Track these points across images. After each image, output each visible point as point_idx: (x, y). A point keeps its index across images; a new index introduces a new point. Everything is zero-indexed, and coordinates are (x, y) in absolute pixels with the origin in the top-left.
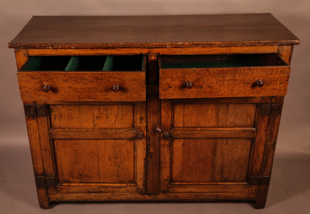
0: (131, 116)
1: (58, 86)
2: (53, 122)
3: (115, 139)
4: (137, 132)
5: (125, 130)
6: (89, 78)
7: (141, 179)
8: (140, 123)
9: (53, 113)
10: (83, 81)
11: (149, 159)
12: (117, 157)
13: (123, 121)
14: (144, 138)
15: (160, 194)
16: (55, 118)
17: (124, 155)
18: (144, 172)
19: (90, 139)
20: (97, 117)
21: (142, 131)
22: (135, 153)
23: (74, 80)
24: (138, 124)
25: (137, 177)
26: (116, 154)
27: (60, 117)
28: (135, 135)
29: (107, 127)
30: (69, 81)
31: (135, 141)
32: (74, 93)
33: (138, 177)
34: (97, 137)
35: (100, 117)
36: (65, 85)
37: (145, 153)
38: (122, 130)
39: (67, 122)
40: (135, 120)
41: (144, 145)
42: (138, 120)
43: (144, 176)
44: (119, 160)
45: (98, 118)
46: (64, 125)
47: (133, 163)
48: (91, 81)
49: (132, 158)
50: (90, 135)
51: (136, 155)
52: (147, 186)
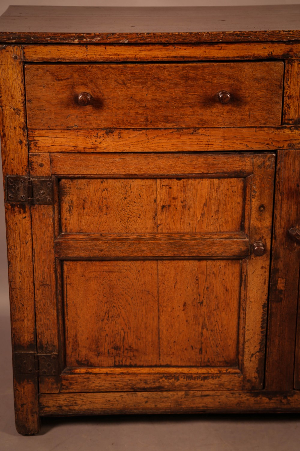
0: (239, 203)
1: (105, 96)
2: (66, 219)
3: (200, 259)
4: (249, 241)
5: (224, 236)
6: (169, 77)
7: (252, 355)
8: (257, 219)
9: (67, 198)
10: (157, 83)
11: (274, 305)
12: (202, 303)
13: (220, 216)
14: (265, 255)
15: (295, 393)
16: (70, 210)
17: (216, 297)
18: (260, 337)
19: (145, 259)
20: (163, 207)
21: (260, 239)
22: (243, 292)
23: (139, 81)
24: (254, 221)
25: (243, 351)
26: (199, 295)
27: (81, 206)
28: (246, 248)
29: (182, 231)
30: (129, 85)
31: (245, 262)
32: (137, 110)
33: (246, 350)
34: (160, 254)
35: (169, 206)
36: (121, 92)
37: (266, 291)
38: (216, 237)
39: (97, 218)
40: (247, 213)
41: (265, 272)
42: (253, 212)
43: (260, 349)
44: (204, 310)
45: (165, 208)
46: (89, 226)
47: (236, 317)
48: (175, 83)
49: (234, 304)
50: (145, 249)
51: (246, 295)
52: (266, 374)
